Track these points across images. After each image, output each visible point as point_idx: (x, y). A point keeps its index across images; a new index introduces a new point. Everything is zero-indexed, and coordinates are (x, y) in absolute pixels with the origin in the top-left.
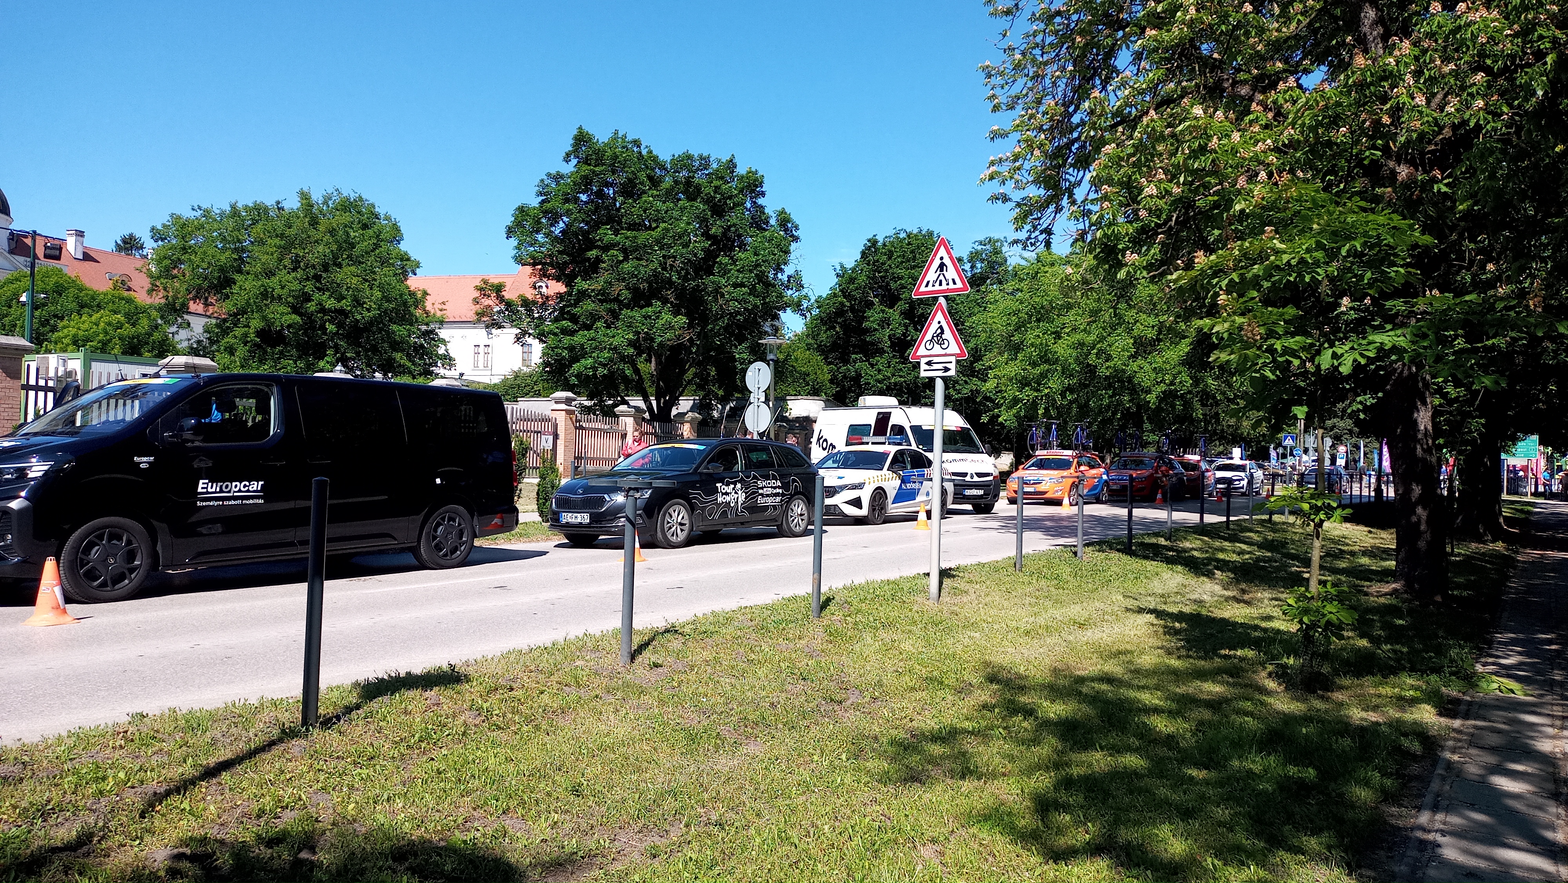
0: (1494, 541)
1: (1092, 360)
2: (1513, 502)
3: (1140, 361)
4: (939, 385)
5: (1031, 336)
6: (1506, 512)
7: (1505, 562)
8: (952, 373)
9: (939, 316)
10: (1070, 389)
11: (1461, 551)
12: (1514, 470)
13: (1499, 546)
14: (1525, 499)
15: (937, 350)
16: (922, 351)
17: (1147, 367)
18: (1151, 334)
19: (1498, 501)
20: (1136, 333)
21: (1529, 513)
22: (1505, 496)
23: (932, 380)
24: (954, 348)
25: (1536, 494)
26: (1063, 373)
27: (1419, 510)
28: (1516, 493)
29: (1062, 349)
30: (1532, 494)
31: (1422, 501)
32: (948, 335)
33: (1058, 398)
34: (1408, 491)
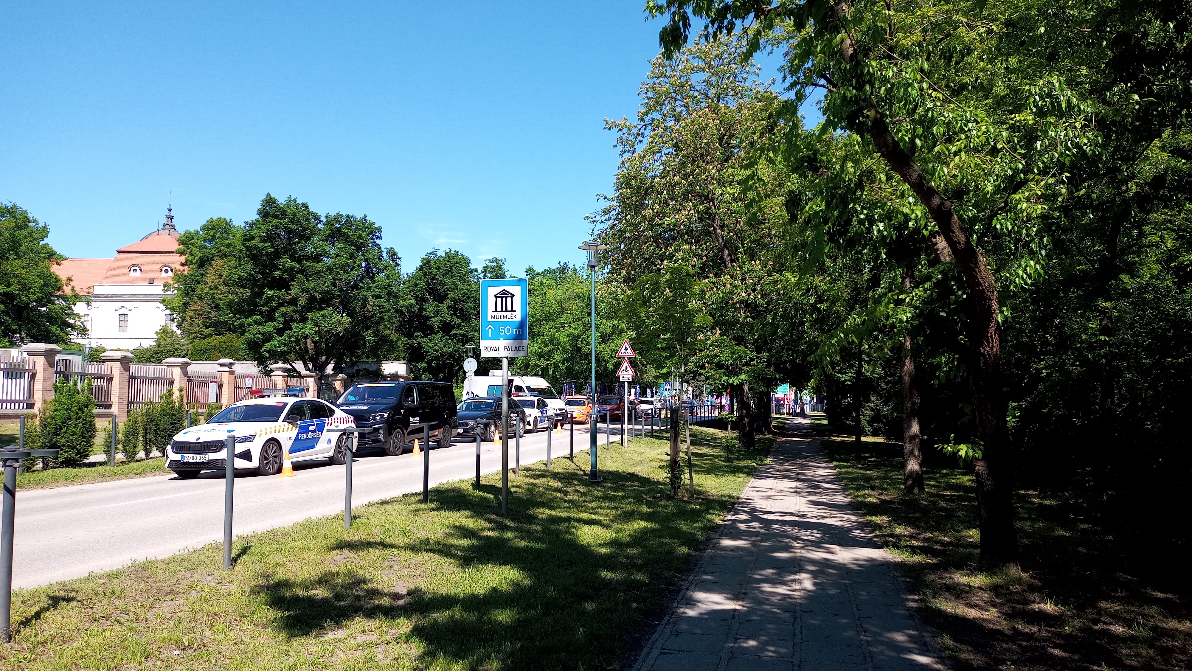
0: (768, 434)
1: (579, 344)
2: (777, 418)
3: (604, 346)
4: (626, 384)
5: (545, 328)
6: (774, 423)
7: (772, 441)
8: (631, 380)
9: (626, 363)
10: (567, 360)
11: (757, 437)
12: (778, 400)
13: (770, 436)
14: (783, 416)
15: (625, 373)
16: (620, 373)
17: (607, 349)
18: (609, 331)
19: (770, 416)
20: (601, 330)
21: (785, 423)
22: (773, 415)
23: (624, 382)
24: (631, 373)
25: (789, 414)
26: (563, 351)
27: (746, 419)
28: (780, 413)
29: (561, 337)
30: (787, 414)
31: (747, 416)
32: (629, 369)
33: (560, 365)
34: (742, 413)
